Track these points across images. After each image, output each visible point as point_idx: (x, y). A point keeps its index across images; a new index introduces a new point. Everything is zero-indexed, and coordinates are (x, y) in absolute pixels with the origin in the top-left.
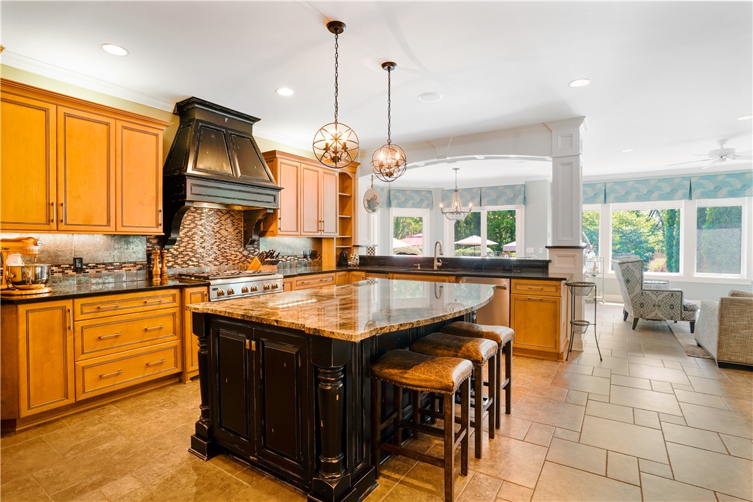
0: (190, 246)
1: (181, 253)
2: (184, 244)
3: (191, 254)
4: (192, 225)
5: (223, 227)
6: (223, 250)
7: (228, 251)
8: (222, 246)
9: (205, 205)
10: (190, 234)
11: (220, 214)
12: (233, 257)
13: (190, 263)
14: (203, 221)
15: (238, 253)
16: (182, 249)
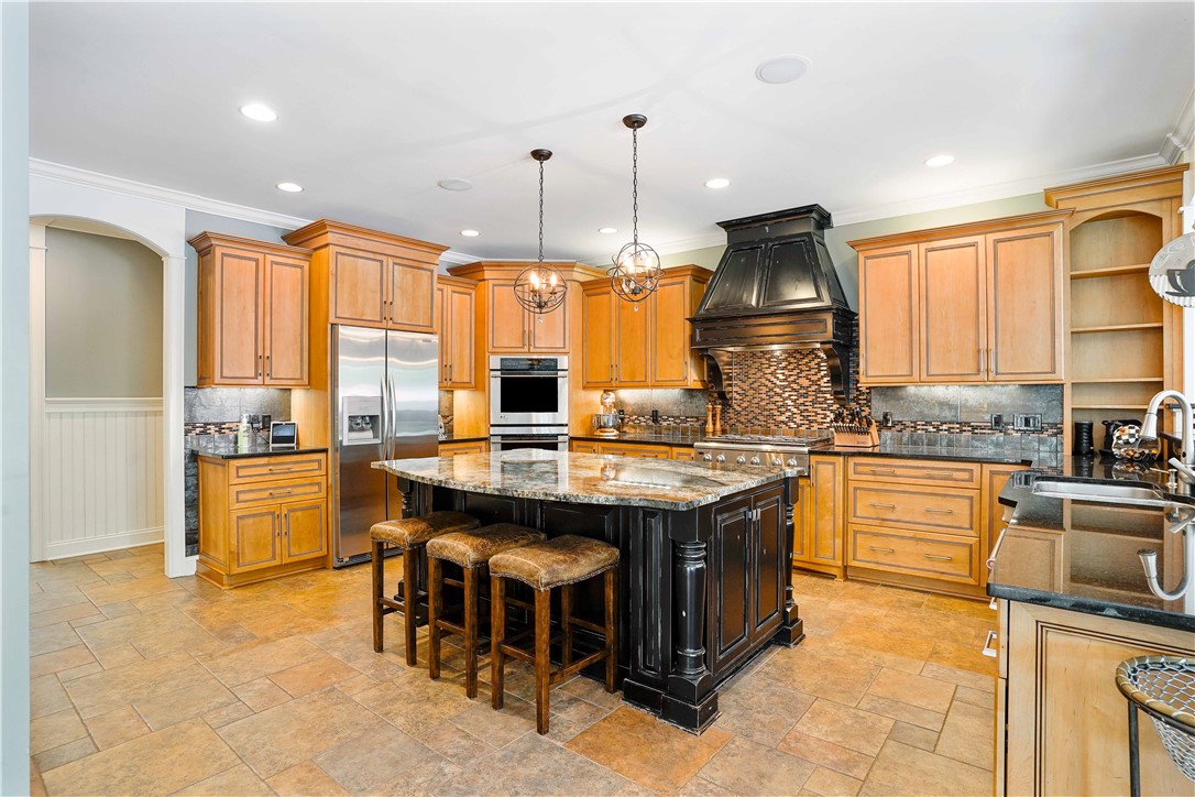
0: (756, 401)
1: (745, 409)
2: (748, 399)
3: (757, 411)
4: (759, 375)
5: (804, 374)
6: (802, 408)
7: (810, 408)
8: (801, 401)
9: (775, 347)
10: (755, 385)
11: (798, 356)
12: (819, 418)
13: (756, 422)
14: (772, 369)
15: (828, 413)
16: (745, 405)
